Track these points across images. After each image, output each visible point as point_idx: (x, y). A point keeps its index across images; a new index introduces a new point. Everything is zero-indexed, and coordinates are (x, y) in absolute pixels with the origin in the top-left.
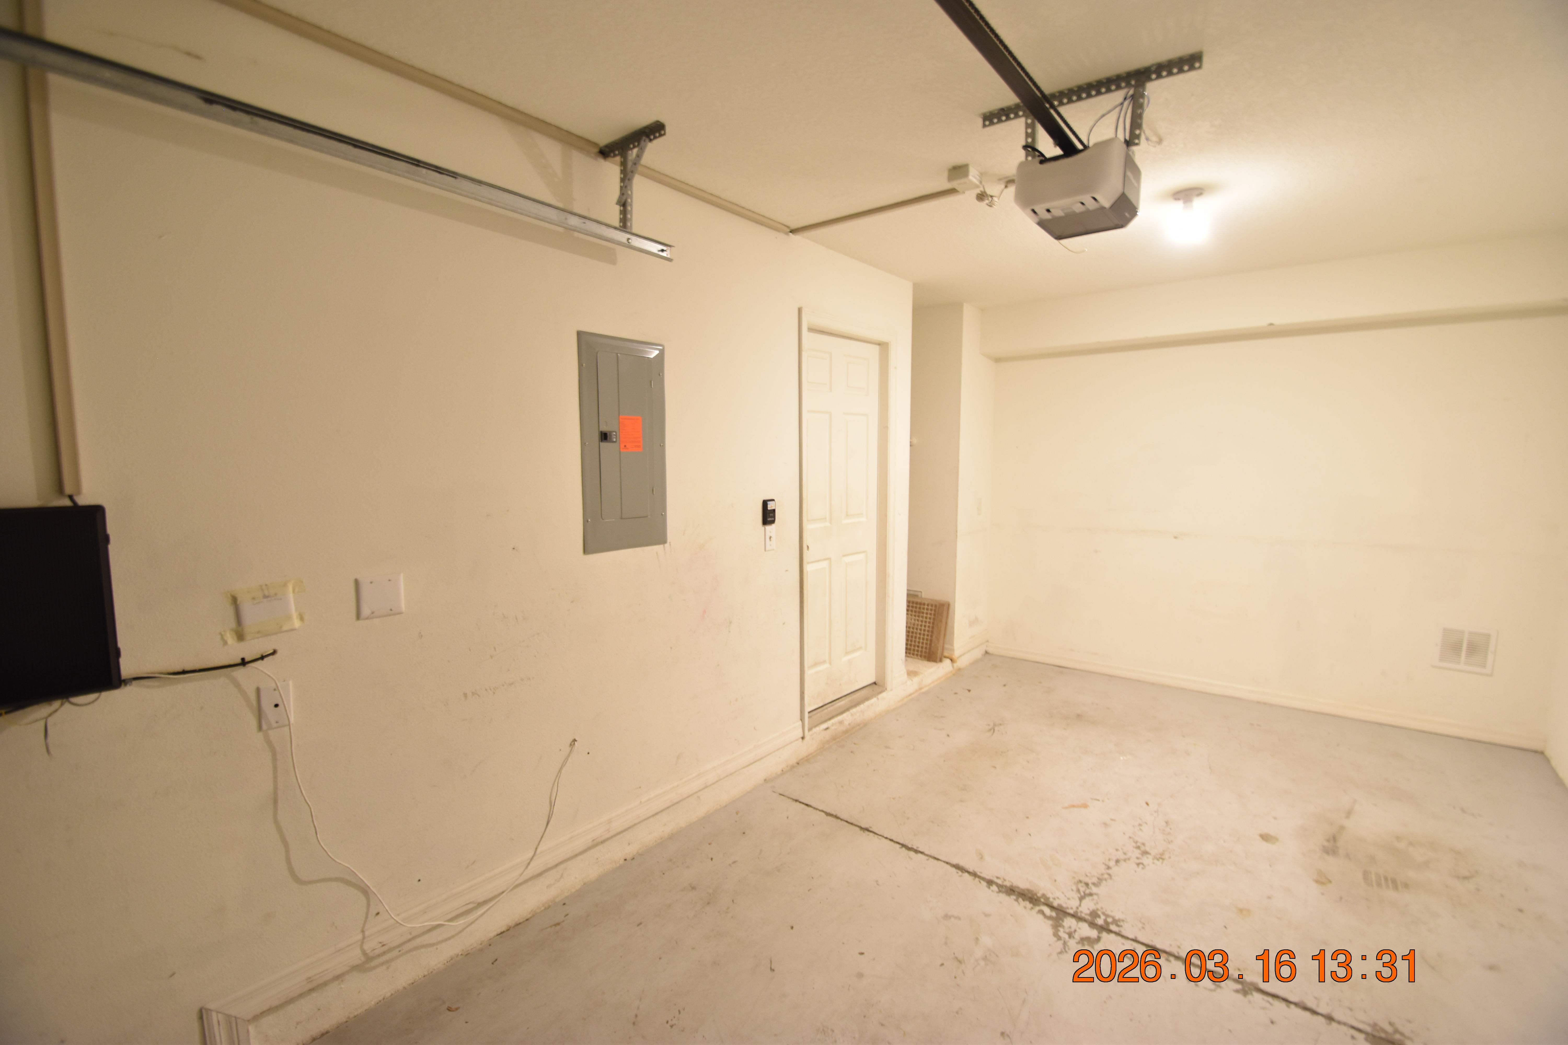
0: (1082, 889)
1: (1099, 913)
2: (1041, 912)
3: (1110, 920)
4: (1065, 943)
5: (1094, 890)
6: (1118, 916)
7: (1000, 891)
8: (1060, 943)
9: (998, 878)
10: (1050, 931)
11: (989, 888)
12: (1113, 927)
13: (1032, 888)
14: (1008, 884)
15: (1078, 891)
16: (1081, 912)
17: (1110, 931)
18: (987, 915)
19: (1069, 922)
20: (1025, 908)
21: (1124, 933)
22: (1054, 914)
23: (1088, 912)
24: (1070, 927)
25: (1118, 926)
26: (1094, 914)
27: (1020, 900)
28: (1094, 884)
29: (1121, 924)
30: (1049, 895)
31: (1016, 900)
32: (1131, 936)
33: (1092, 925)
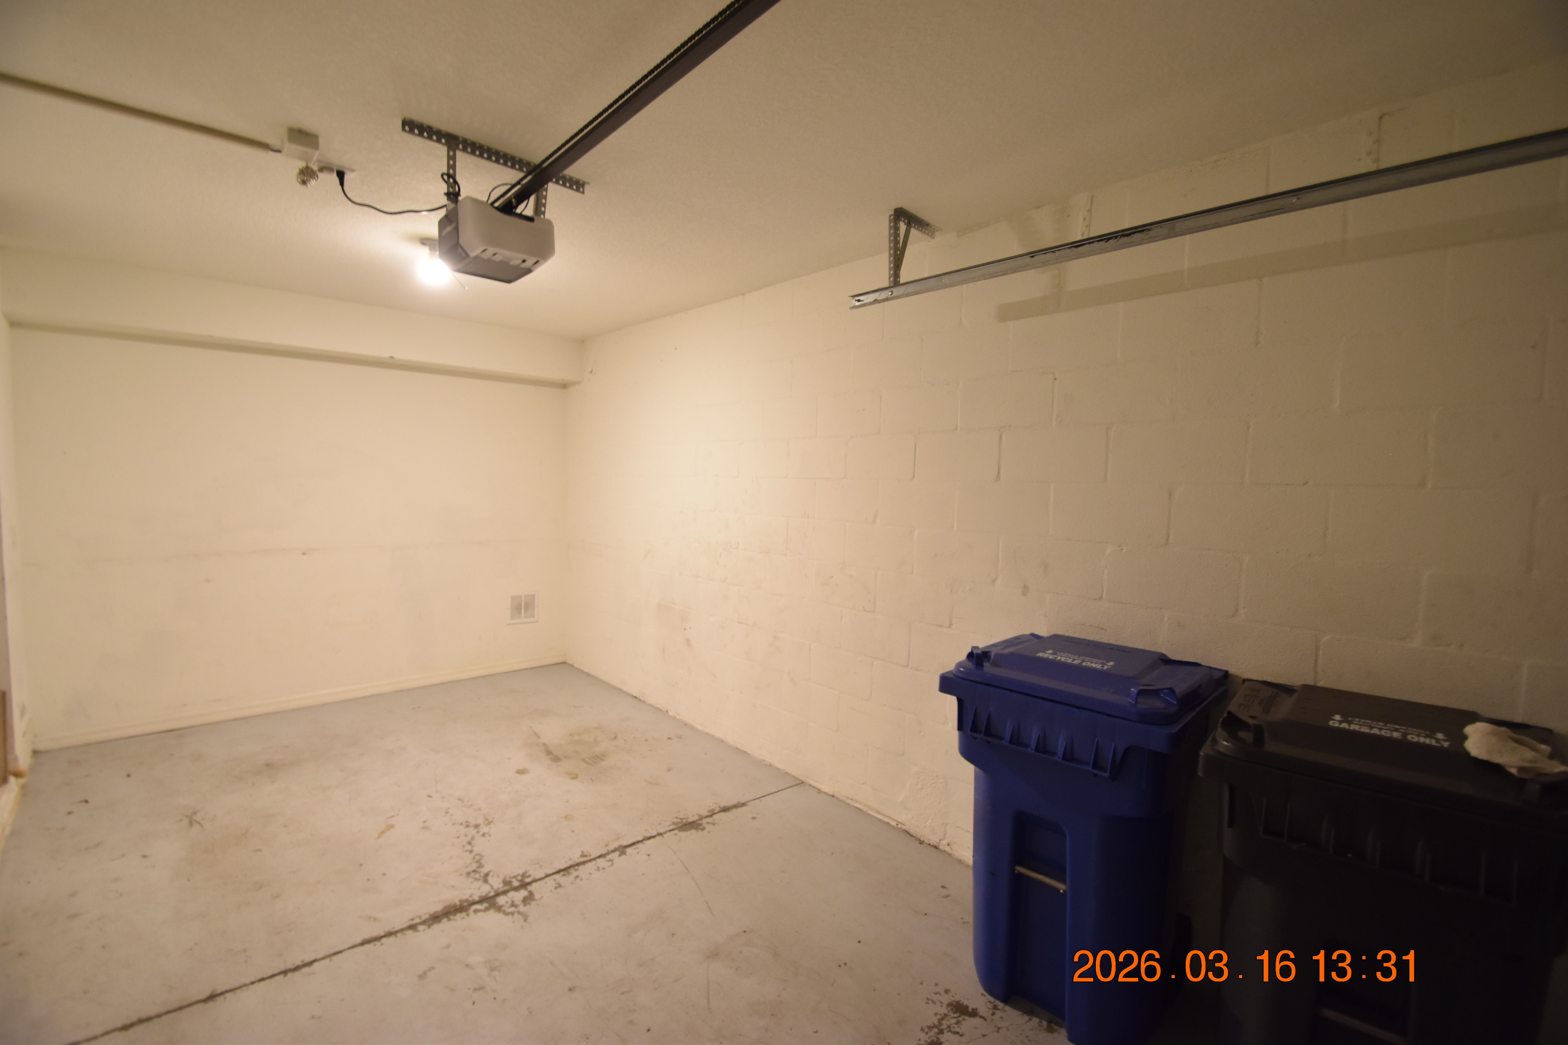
0: (477, 876)
1: (508, 879)
2: (476, 911)
3: (519, 878)
4: (519, 913)
5: (485, 870)
6: (521, 872)
7: (429, 926)
8: (516, 915)
9: (412, 920)
10: (500, 916)
11: (418, 931)
12: (528, 880)
13: (447, 903)
14: (427, 916)
15: (476, 879)
16: (498, 889)
17: (530, 883)
18: (448, 946)
19: (501, 900)
20: (463, 918)
21: (538, 877)
22: (485, 905)
23: (501, 885)
24: (507, 903)
25: (529, 876)
26: (506, 883)
27: (452, 917)
28: (478, 867)
29: (528, 874)
30: (464, 898)
31: (449, 920)
32: (543, 875)
33: (516, 889)
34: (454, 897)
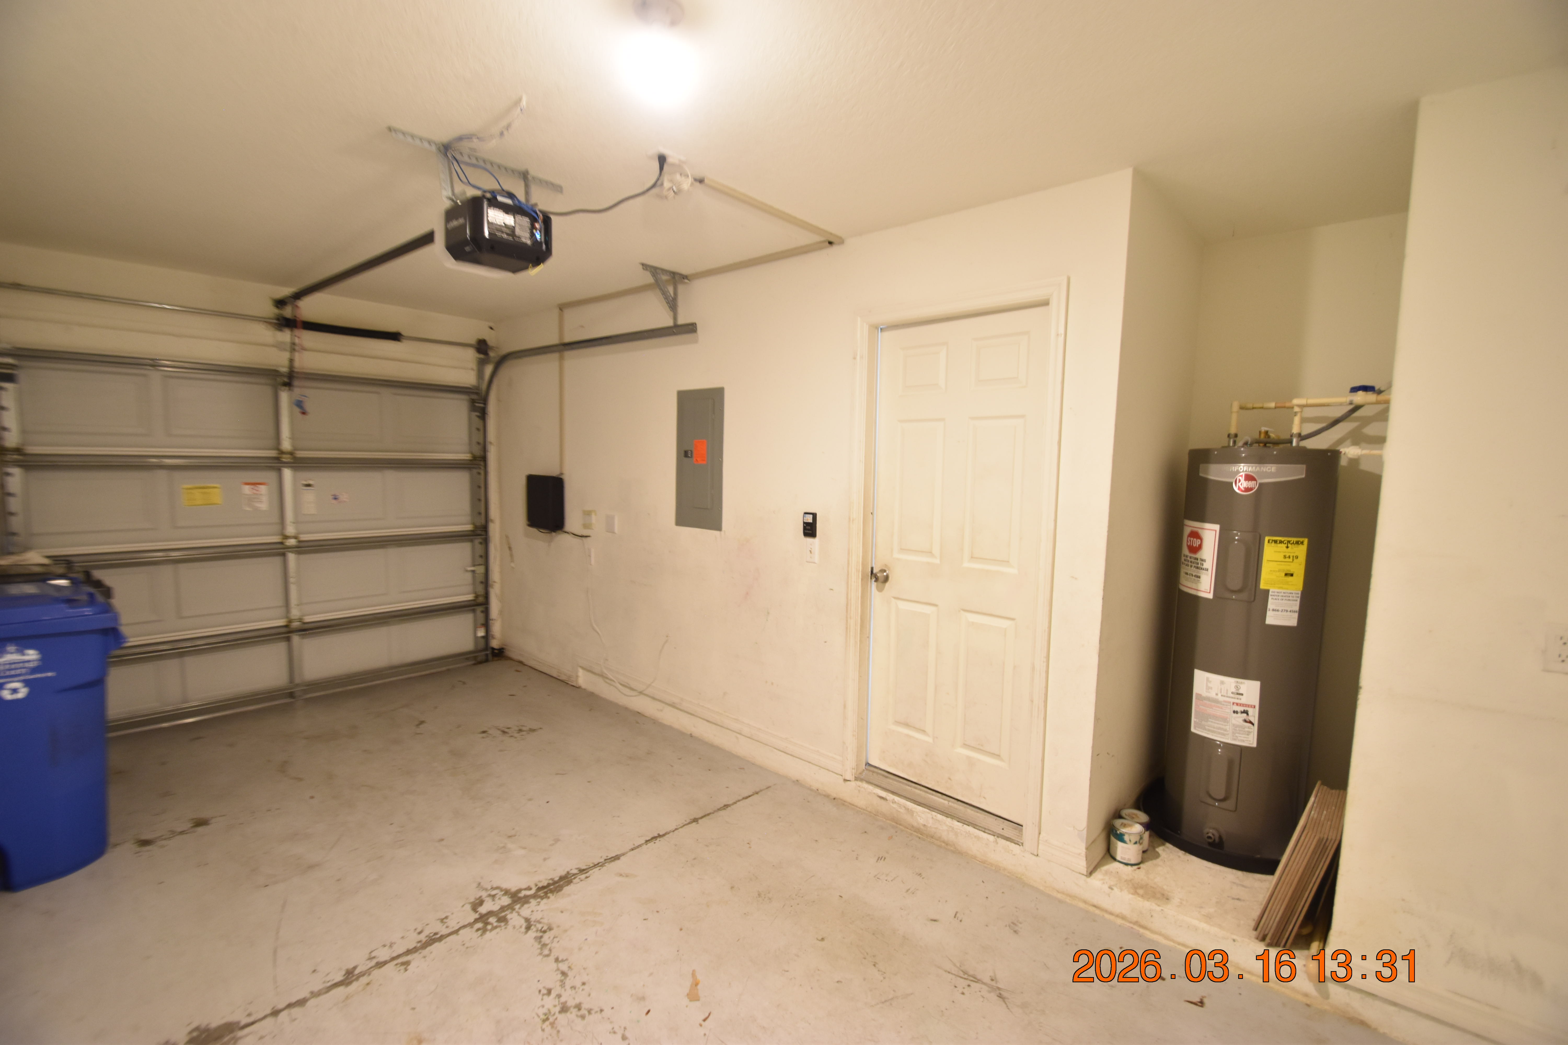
0: (539, 926)
1: (502, 924)
2: (529, 888)
3: (489, 927)
4: (486, 890)
5: (532, 934)
6: (488, 935)
7: (568, 873)
8: (490, 888)
9: (587, 877)
10: (505, 885)
11: (577, 869)
12: (479, 925)
13: (560, 893)
14: (574, 881)
15: (539, 922)
16: (511, 913)
17: (476, 921)
18: (545, 859)
19: (506, 901)
20: (540, 881)
21: (468, 930)
23: (509, 917)
24: (499, 899)
25: (478, 930)
26: (503, 920)
27: (551, 882)
28: (541, 937)
29: (480, 932)
30: (545, 901)
31: (552, 879)
32: (461, 932)
34: (554, 902)
